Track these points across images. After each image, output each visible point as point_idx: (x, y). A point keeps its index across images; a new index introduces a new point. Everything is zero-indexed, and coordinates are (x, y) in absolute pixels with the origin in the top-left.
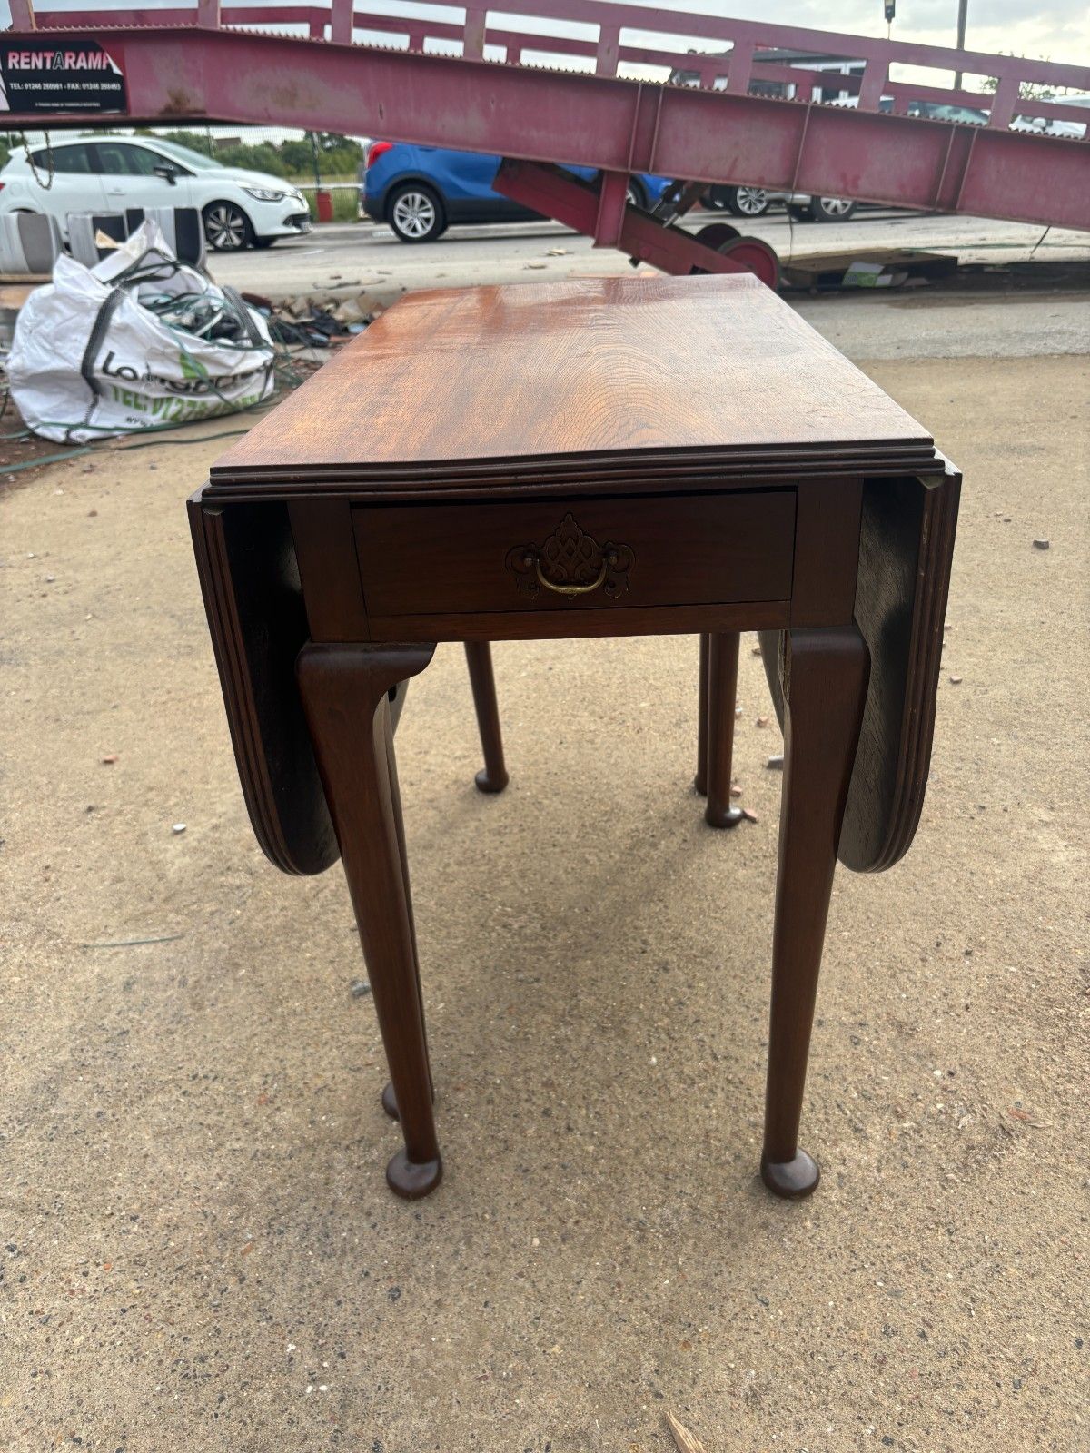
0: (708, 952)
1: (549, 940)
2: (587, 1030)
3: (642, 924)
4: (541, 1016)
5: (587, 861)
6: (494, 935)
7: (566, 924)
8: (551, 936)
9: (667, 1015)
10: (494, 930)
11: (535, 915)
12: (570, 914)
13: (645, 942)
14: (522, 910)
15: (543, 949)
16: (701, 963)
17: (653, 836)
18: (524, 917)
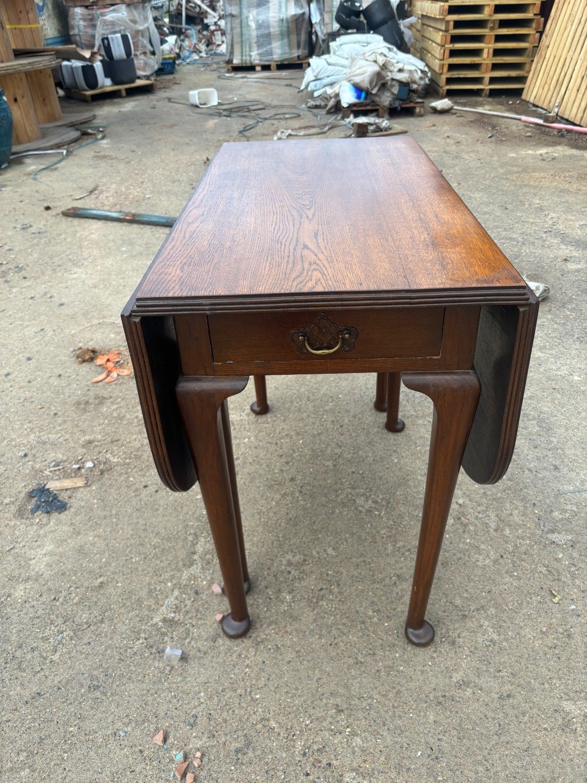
0: (271, 487)
1: (351, 494)
2: (329, 451)
3: (301, 502)
4: (349, 456)
5: (334, 549)
6: (381, 497)
7: (343, 503)
8: (350, 496)
9: (294, 458)
10: (381, 499)
11: (360, 508)
12: (341, 510)
13: (301, 492)
14: (369, 511)
15: (353, 488)
16: (275, 481)
17: (289, 572)
18: (367, 507)
